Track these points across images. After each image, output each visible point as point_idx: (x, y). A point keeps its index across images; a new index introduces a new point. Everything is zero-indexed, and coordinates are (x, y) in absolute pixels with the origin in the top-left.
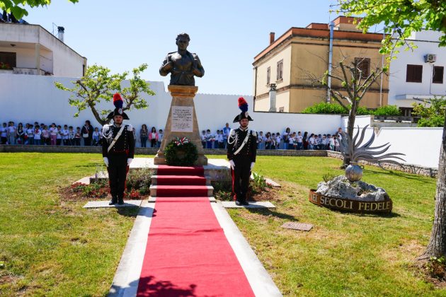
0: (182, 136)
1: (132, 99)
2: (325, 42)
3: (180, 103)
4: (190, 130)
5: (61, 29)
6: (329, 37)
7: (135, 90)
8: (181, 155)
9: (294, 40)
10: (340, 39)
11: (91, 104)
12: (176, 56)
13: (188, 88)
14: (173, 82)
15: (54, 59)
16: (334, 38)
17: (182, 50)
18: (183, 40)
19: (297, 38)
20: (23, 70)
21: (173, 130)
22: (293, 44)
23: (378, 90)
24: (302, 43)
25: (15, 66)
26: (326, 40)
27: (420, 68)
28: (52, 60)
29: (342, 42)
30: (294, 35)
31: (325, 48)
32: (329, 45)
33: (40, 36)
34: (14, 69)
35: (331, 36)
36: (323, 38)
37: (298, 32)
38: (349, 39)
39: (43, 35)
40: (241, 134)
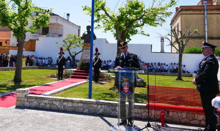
0: (86, 60)
2: (202, 12)
5: (68, 15)
6: (204, 10)
9: (182, 13)
10: (212, 10)
12: (86, 33)
14: (85, 42)
15: (64, 29)
16: (207, 10)
17: (88, 31)
19: (184, 11)
20: (51, 35)
21: (83, 58)
22: (181, 15)
24: (187, 14)
25: (48, 33)
26: (202, 11)
28: (62, 29)
29: (213, 12)
30: (182, 10)
31: (202, 16)
32: (204, 14)
33: (58, 20)
34: (47, 34)
35: (205, 9)
36: (200, 10)
37: (184, 8)
39: (59, 19)
40: (96, 59)
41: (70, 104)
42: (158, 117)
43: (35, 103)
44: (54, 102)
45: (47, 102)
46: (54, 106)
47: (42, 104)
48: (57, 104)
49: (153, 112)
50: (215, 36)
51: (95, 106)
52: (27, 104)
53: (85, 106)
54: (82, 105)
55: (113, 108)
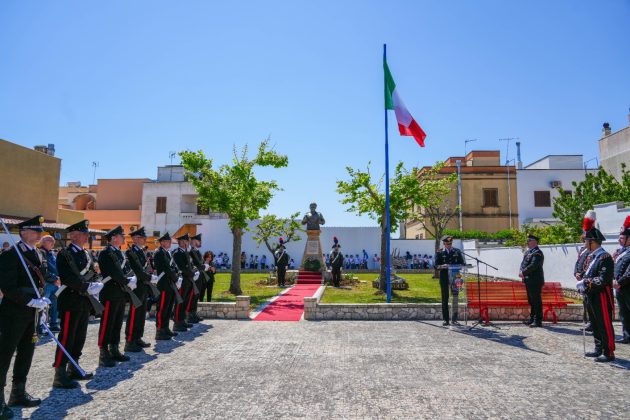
0: (312, 256)
1: (291, 235)
3: (312, 239)
4: (317, 253)
7: (292, 229)
8: (312, 266)
10: (467, 173)
11: (265, 240)
12: (310, 215)
13: (315, 231)
14: (308, 229)
16: (461, 173)
17: (313, 212)
18: (313, 206)
21: (309, 253)
23: (508, 215)
27: (547, 194)
35: (458, 171)
38: (476, 173)
40: (335, 254)
41: (376, 311)
42: (477, 316)
43: (331, 313)
44: (356, 310)
45: (346, 310)
46: (357, 315)
47: (340, 314)
48: (360, 311)
49: (472, 311)
50: (471, 212)
51: (407, 310)
52: (320, 315)
53: (395, 311)
54: (390, 310)
55: (427, 310)
